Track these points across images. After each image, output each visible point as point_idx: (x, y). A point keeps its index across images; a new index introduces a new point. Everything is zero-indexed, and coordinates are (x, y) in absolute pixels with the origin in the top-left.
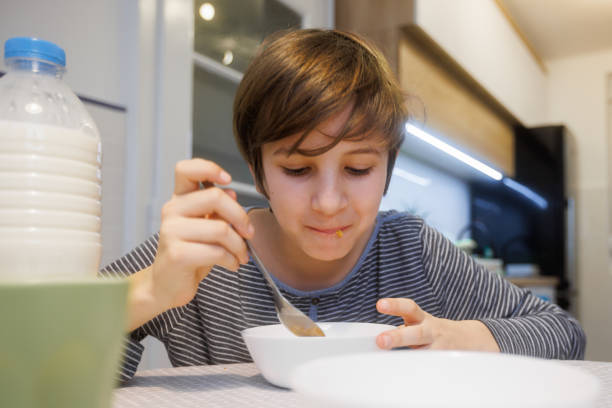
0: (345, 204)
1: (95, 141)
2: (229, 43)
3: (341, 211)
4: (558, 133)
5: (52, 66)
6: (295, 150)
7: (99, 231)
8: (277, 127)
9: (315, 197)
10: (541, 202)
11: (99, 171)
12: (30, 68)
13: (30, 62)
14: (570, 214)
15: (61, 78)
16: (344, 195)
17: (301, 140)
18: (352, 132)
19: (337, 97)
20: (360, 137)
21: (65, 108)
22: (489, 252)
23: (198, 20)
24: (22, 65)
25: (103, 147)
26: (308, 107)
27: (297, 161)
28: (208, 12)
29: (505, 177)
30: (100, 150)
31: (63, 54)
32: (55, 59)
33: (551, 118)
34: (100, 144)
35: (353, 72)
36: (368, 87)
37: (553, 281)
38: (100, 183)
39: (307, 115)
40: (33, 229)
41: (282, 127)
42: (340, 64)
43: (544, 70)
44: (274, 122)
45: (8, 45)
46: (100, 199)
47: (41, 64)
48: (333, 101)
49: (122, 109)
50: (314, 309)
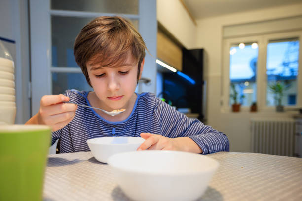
0: (118, 88)
3: (117, 90)
4: (201, 52)
9: (108, 85)
10: (192, 81)
14: (205, 87)
16: (119, 84)
29: (177, 71)
33: (198, 46)
37: (197, 115)
43: (196, 24)
49: (13, 42)
50: (114, 129)
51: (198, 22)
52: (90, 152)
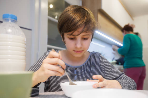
1: (24, 38)
2: (57, 13)
5: (14, 20)
6: (71, 34)
7: (25, 60)
8: (68, 30)
11: (25, 46)
12: (9, 21)
13: (9, 19)
15: (16, 23)
16: (82, 44)
17: (73, 33)
18: (84, 31)
19: (81, 24)
20: (86, 32)
21: (17, 31)
22: (120, 64)
23: (49, 8)
24: (7, 20)
25: (26, 40)
26: (75, 26)
27: (72, 37)
28: (51, 6)
30: (25, 40)
31: (17, 18)
32: (15, 19)
34: (25, 39)
35: (85, 18)
36: (88, 21)
38: (26, 48)
39: (74, 28)
40: (9, 60)
41: (69, 30)
42: (82, 16)
43: (133, 20)
44: (67, 29)
45: (3, 16)
46: (25, 52)
47: (11, 20)
48: (80, 25)
49: (31, 30)
50: (75, 71)
51: (134, 18)
52: (62, 92)
